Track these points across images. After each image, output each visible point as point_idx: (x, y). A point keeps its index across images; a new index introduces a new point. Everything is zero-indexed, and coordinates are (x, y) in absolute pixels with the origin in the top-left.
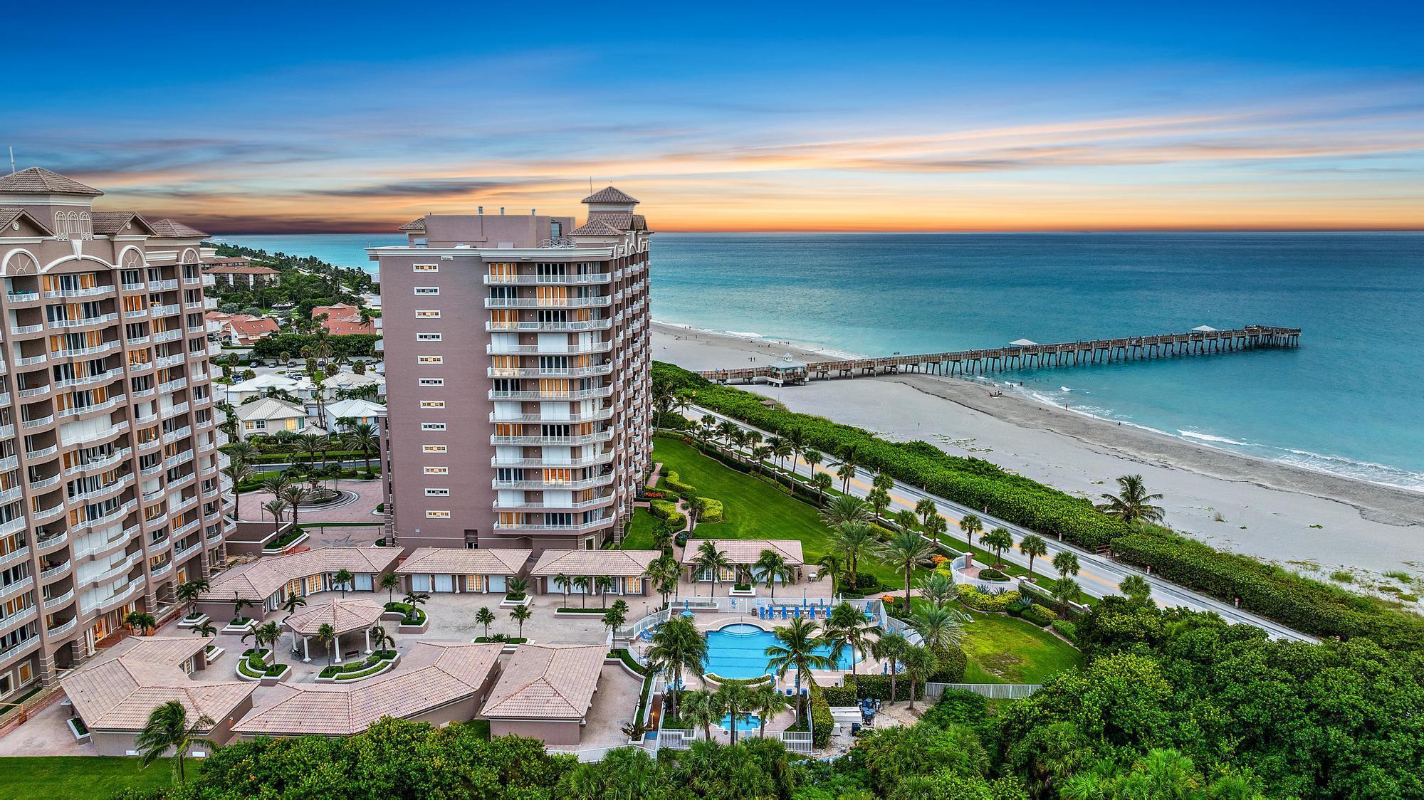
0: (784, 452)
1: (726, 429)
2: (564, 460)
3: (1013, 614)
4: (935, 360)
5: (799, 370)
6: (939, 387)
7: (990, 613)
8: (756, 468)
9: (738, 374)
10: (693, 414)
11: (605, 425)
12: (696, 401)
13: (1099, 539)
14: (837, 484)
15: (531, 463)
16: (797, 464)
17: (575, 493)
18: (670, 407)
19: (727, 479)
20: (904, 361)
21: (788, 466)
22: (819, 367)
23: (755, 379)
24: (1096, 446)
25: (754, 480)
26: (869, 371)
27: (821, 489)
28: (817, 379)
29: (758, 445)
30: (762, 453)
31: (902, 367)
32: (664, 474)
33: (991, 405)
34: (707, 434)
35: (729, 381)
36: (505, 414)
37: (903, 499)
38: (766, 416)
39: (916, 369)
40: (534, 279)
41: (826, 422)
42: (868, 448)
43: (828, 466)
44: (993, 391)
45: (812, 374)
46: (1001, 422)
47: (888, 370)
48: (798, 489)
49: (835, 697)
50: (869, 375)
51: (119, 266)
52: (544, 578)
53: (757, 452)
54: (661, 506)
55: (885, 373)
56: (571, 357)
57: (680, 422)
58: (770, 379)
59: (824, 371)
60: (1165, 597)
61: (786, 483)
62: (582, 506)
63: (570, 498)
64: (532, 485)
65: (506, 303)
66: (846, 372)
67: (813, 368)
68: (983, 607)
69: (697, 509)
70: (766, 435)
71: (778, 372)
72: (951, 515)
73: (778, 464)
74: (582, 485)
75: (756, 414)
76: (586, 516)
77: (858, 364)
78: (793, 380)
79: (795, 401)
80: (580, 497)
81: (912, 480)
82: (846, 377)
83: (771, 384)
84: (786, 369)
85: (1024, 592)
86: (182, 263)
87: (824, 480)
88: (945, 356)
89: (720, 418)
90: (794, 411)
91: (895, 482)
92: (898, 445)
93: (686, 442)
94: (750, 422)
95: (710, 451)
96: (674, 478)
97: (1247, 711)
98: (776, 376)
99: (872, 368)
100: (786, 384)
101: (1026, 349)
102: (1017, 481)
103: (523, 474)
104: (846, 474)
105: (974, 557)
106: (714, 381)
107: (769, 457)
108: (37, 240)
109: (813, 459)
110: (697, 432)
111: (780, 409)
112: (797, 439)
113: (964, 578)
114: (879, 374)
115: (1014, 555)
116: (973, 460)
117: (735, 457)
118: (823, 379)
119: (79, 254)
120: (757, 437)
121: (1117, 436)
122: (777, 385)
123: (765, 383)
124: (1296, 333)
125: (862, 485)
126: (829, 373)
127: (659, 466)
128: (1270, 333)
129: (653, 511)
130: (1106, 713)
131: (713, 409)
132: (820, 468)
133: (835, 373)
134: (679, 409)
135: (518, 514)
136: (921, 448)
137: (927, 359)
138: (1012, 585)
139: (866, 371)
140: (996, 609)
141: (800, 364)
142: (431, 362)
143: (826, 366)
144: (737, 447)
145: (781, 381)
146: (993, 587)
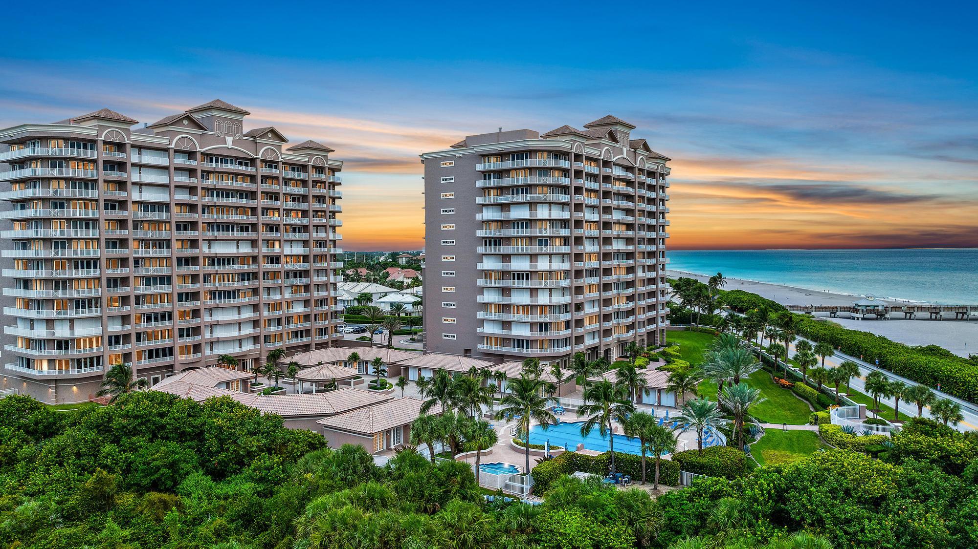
2: (526, 299)
5: (880, 308)
9: (822, 308)
15: (506, 300)
17: (532, 325)
22: (904, 308)
23: (838, 313)
26: (963, 315)
27: (776, 358)
36: (489, 264)
40: (508, 164)
45: (899, 314)
51: (260, 156)
56: (531, 221)
58: (852, 314)
59: (911, 312)
61: (758, 355)
62: (537, 335)
63: (528, 328)
64: (506, 317)
65: (492, 182)
67: (895, 308)
71: (859, 308)
76: (542, 344)
77: (948, 309)
78: (880, 315)
80: (535, 328)
83: (853, 318)
84: (866, 306)
86: (312, 164)
93: (715, 334)
96: (672, 349)
98: (857, 311)
99: (965, 313)
100: (867, 319)
106: (798, 313)
108: (200, 132)
119: (229, 144)
122: (858, 319)
123: (847, 317)
126: (915, 313)
135: (496, 339)
141: (880, 303)
142: (448, 228)
143: (912, 308)
145: (861, 316)
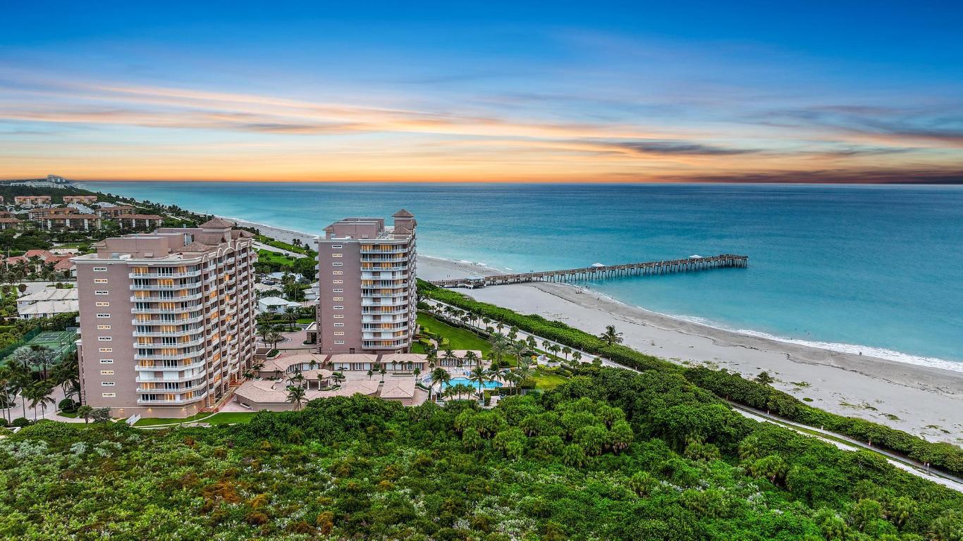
0: (475, 319)
1: (448, 309)
2: (390, 320)
3: (557, 373)
4: (551, 274)
5: (481, 281)
6: (551, 289)
7: (549, 373)
8: (462, 326)
9: (450, 282)
10: (432, 303)
11: (404, 307)
12: (433, 297)
13: (595, 349)
14: (496, 331)
15: (377, 322)
16: (480, 324)
17: (394, 333)
18: (422, 299)
19: (450, 330)
20: (535, 275)
21: (476, 325)
22: (491, 279)
23: (459, 285)
24: (617, 317)
25: (461, 330)
26: (518, 280)
27: (489, 334)
28: (490, 285)
29: (463, 316)
30: (465, 319)
31: (534, 279)
32: (422, 329)
33: (576, 297)
34: (440, 311)
35: (446, 286)
36: (367, 303)
37: (521, 336)
38: (466, 304)
39: (542, 279)
41: (493, 306)
42: (510, 317)
43: (493, 325)
44: (577, 290)
45: (488, 282)
46: (578, 306)
47: (527, 280)
48: (480, 334)
49: (492, 393)
50: (518, 283)
51: (236, 250)
52: (385, 364)
53: (462, 319)
54: (424, 340)
55: (526, 281)
56: (393, 281)
57: (426, 307)
58: (467, 285)
59: (495, 280)
60: (605, 363)
61: (475, 332)
62: (397, 338)
63: (392, 335)
64: (378, 330)
65: (368, 261)
66: (505, 281)
67: (488, 279)
68: (548, 371)
69: (439, 340)
70: (466, 312)
72: (539, 341)
73: (472, 324)
74: (397, 330)
75: (461, 303)
76: (398, 342)
77: (512, 277)
78: (478, 285)
79: (480, 296)
80: (396, 334)
81: (527, 329)
82: (505, 284)
83: (467, 287)
84: (475, 280)
85: (562, 366)
86: (248, 246)
87: (491, 330)
88: (557, 273)
89: (445, 305)
90: (479, 302)
91: (520, 330)
92: (526, 316)
93: (430, 315)
94: (458, 306)
95: (441, 319)
96: (427, 330)
97: (612, 389)
98: (469, 283)
100: (475, 288)
101: (600, 268)
102: (573, 330)
103: (374, 326)
104: (500, 327)
105: (547, 356)
106: (438, 286)
107: (468, 321)
109: (486, 321)
110: (435, 311)
111: (472, 300)
112: (479, 313)
113: (541, 362)
114: (523, 282)
115: (560, 354)
116: (556, 322)
117: (453, 322)
118: (493, 284)
120: (463, 313)
121: (629, 312)
122: (470, 288)
123: (464, 287)
124: (745, 258)
125: (506, 331)
126: (497, 282)
127: (419, 326)
128: (732, 258)
129: (420, 343)
130: (571, 390)
131: (440, 300)
132: (489, 325)
133: (500, 281)
134: (425, 300)
135: (371, 342)
136: (535, 318)
137: (547, 274)
138: (558, 365)
139: (516, 280)
140: (552, 372)
141: (481, 277)
143: (495, 278)
144: (454, 317)
145: (472, 286)
146: (551, 365)
